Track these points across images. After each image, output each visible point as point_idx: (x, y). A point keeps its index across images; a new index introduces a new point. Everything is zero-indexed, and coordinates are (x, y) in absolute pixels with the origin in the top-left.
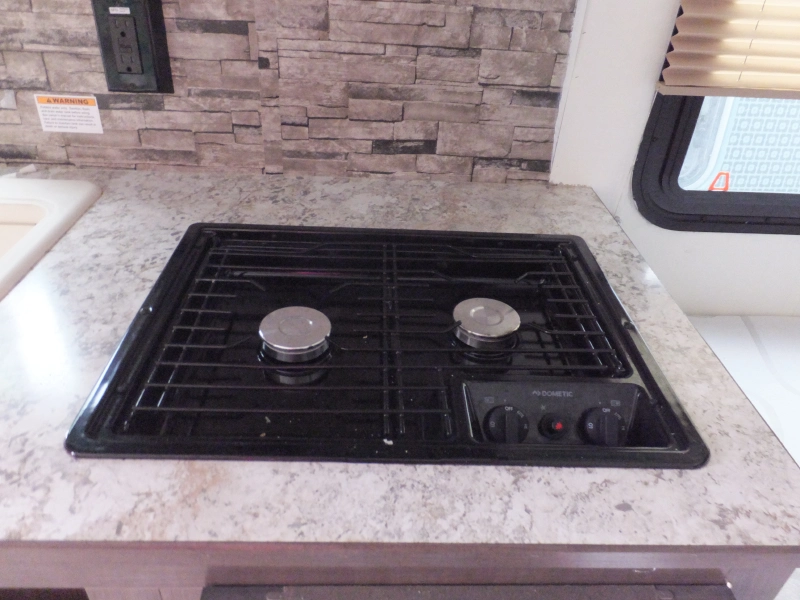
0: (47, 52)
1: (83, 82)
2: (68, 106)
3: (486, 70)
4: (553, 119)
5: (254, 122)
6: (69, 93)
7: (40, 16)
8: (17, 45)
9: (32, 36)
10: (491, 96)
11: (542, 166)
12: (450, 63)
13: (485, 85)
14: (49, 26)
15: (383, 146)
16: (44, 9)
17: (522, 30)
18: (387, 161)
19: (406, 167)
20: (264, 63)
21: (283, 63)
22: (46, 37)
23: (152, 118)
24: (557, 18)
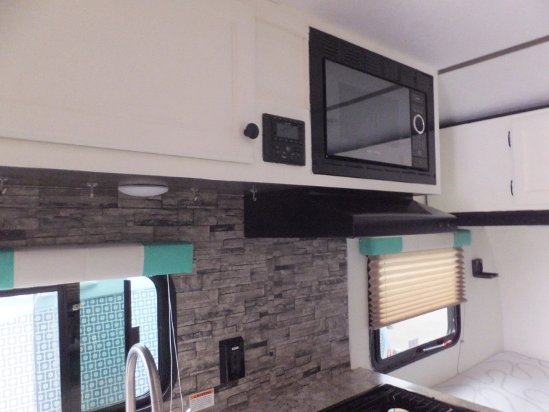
0: (198, 374)
1: (210, 383)
2: (202, 397)
3: (330, 336)
4: (348, 347)
5: (268, 379)
6: (204, 390)
7: (199, 359)
8: (187, 375)
9: (194, 369)
10: (333, 344)
11: (348, 365)
12: (322, 336)
13: (331, 341)
14: (201, 362)
15: (306, 374)
16: (201, 356)
17: (338, 321)
18: (307, 379)
19: (313, 380)
20: (271, 354)
21: (277, 352)
22: (199, 368)
23: (234, 391)
24: (345, 315)
